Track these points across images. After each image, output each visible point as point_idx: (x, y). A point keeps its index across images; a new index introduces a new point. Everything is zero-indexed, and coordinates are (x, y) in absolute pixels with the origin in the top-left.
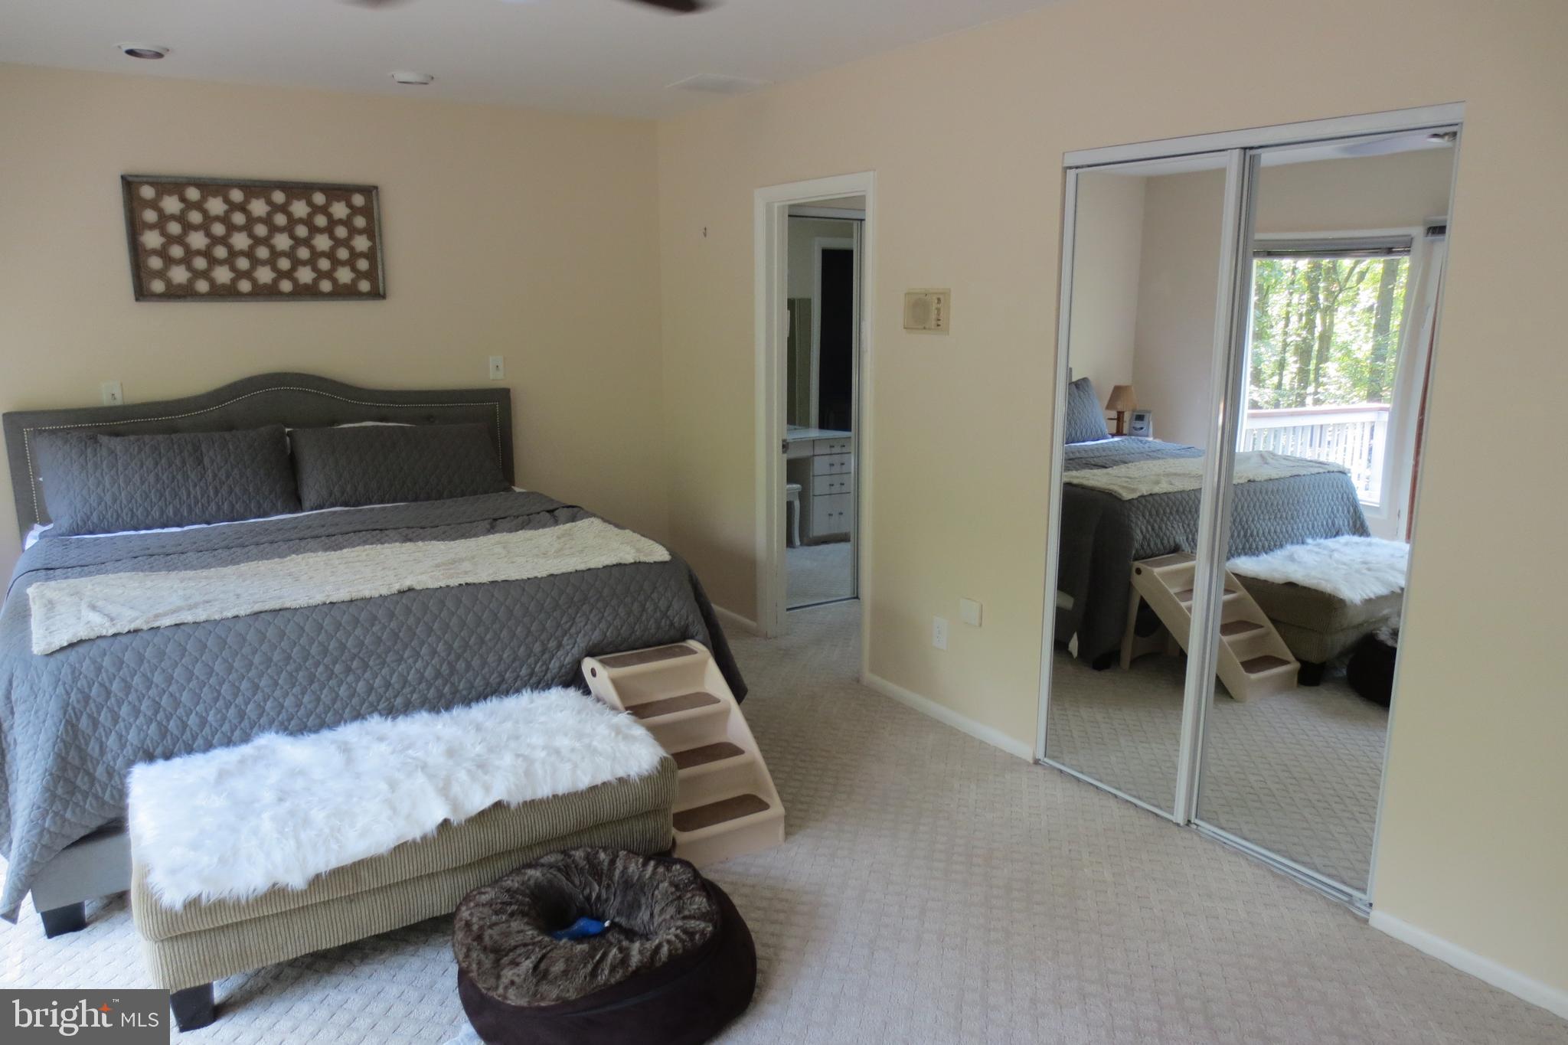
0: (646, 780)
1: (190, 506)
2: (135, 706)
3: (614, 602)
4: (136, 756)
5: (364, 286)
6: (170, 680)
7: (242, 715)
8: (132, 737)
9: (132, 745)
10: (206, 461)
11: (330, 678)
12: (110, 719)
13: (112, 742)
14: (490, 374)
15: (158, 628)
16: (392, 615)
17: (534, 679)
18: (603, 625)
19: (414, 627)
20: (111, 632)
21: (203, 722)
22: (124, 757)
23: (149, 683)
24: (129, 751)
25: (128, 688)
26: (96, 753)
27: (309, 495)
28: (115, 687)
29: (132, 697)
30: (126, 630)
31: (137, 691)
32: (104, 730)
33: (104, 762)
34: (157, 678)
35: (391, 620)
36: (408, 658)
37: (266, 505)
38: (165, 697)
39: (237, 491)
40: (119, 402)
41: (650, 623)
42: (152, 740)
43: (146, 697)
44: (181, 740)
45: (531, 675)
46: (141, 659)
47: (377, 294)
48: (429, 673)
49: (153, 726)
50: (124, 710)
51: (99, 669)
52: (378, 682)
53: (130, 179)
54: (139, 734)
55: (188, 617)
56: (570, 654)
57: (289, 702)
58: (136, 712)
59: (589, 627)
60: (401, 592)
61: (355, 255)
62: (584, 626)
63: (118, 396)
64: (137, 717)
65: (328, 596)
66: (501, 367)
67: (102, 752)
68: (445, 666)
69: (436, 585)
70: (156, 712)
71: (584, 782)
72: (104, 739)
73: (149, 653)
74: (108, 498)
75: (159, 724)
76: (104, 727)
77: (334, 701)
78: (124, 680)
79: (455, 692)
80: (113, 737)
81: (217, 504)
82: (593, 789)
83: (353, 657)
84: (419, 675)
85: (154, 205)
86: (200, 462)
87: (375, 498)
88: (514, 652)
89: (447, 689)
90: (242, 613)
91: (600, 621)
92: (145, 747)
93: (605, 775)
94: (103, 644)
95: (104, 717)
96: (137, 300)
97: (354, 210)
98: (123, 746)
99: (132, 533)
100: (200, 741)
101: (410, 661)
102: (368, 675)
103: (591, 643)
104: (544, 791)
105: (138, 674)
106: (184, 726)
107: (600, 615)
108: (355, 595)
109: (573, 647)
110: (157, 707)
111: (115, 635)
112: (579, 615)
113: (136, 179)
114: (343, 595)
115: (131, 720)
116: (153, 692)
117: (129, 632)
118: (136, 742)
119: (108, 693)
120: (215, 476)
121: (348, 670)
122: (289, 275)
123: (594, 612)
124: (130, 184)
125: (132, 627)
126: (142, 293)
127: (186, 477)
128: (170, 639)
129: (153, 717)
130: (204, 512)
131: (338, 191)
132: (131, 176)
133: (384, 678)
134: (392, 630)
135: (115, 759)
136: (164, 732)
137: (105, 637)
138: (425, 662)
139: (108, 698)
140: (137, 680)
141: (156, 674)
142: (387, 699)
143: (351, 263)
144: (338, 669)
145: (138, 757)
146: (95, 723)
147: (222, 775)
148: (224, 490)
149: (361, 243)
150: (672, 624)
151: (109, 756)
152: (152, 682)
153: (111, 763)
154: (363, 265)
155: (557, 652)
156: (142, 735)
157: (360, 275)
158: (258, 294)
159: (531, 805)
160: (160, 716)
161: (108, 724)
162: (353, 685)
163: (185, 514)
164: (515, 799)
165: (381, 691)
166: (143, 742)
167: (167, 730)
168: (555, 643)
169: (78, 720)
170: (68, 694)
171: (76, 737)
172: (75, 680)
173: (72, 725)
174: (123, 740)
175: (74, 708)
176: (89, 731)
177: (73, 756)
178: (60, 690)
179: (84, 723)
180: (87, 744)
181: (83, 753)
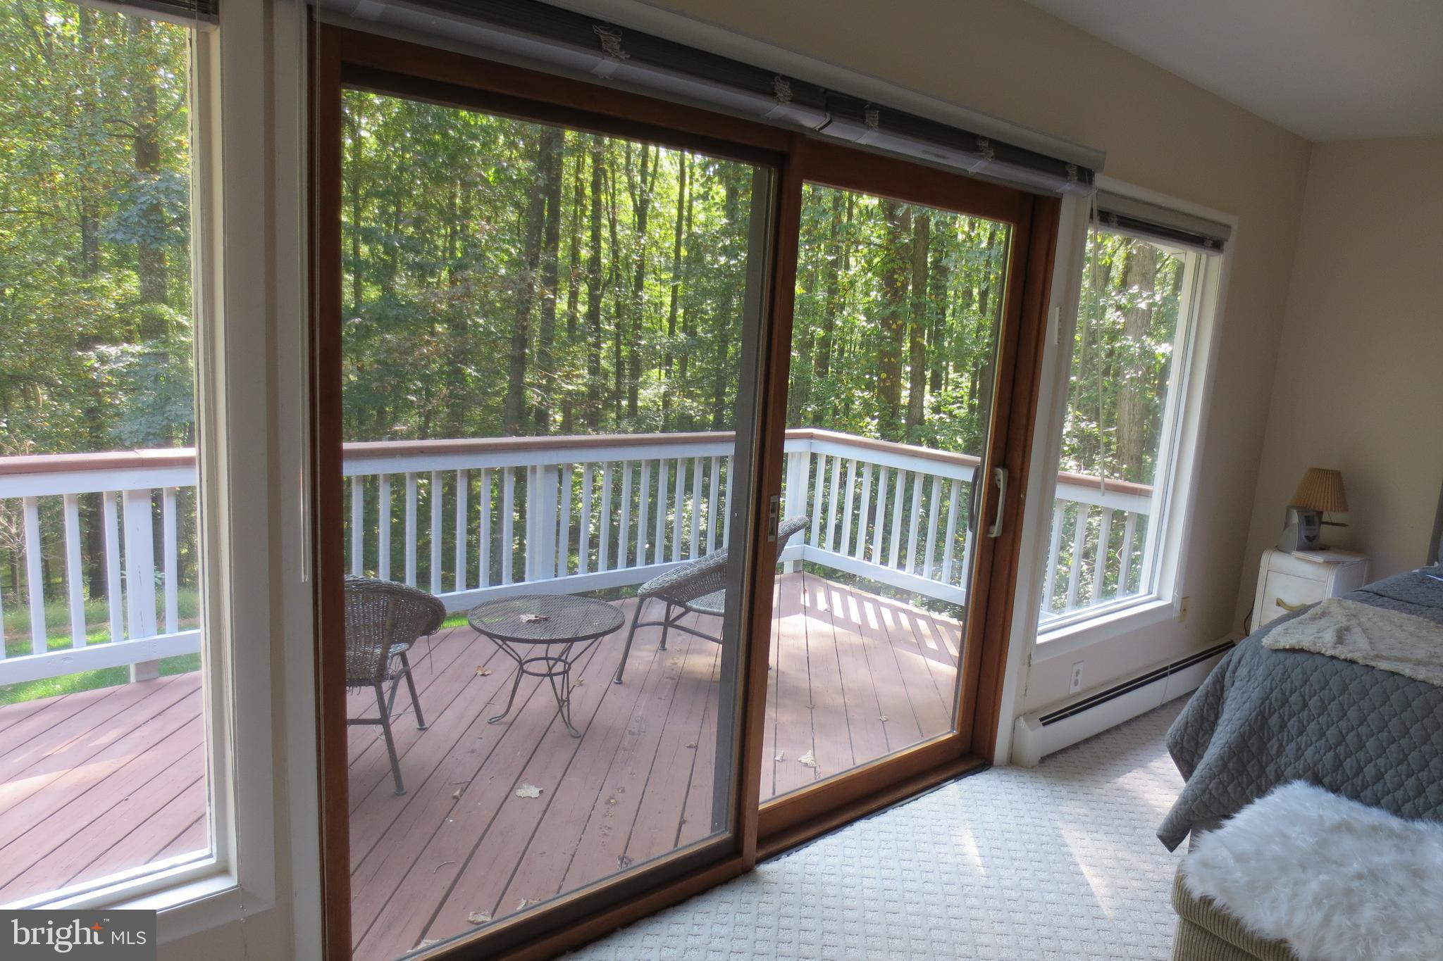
2: (1322, 728)
4: (1305, 772)
6: (1362, 720)
8: (1309, 753)
9: (1305, 760)
12: (1296, 727)
13: (1290, 749)
15: (1373, 667)
20: (1330, 652)
21: (1379, 777)
22: (1295, 767)
23: (1343, 714)
24: (1300, 765)
25: (1323, 709)
26: (1274, 751)
28: (1313, 703)
29: (1323, 719)
30: (1343, 657)
31: (1329, 715)
32: (1288, 735)
33: (1277, 762)
34: (1352, 713)
38: (1351, 734)
42: (1324, 766)
43: (1335, 725)
44: (1350, 782)
46: (1344, 689)
49: (1330, 755)
50: (1312, 727)
51: (1305, 681)
54: (1315, 754)
55: (1407, 670)
58: (1322, 734)
64: (1319, 739)
67: (1279, 754)
70: (1338, 744)
72: (1284, 743)
73: (1353, 687)
75: (1337, 756)
76: (1289, 732)
78: (1322, 701)
80: (1293, 746)
92: (1316, 769)
94: (1318, 660)
95: (1293, 725)
98: (1298, 758)
105: (1336, 701)
106: (1360, 770)
110: (1342, 739)
111: (1333, 658)
115: (1314, 739)
116: (1343, 724)
117: (1345, 660)
118: (1309, 761)
119: (1305, 705)
125: (1349, 656)
128: (1337, 672)
129: (1333, 746)
135: (1286, 766)
136: (1338, 764)
137: (1323, 655)
139: (1303, 709)
140: (1333, 706)
141: (1352, 708)
145: (1306, 775)
146: (1283, 726)
151: (1283, 760)
152: (1345, 715)
153: (1283, 767)
156: (1317, 757)
160: (1341, 749)
161: (1294, 732)
166: (1315, 764)
167: (1341, 765)
169: (1270, 715)
170: (1272, 690)
171: (1262, 727)
172: (1282, 681)
173: (1264, 716)
174: (1300, 752)
175: (1271, 703)
176: (1275, 729)
177: (1253, 743)
178: (1268, 683)
179: (1274, 721)
180: (1269, 740)
181: (1263, 746)
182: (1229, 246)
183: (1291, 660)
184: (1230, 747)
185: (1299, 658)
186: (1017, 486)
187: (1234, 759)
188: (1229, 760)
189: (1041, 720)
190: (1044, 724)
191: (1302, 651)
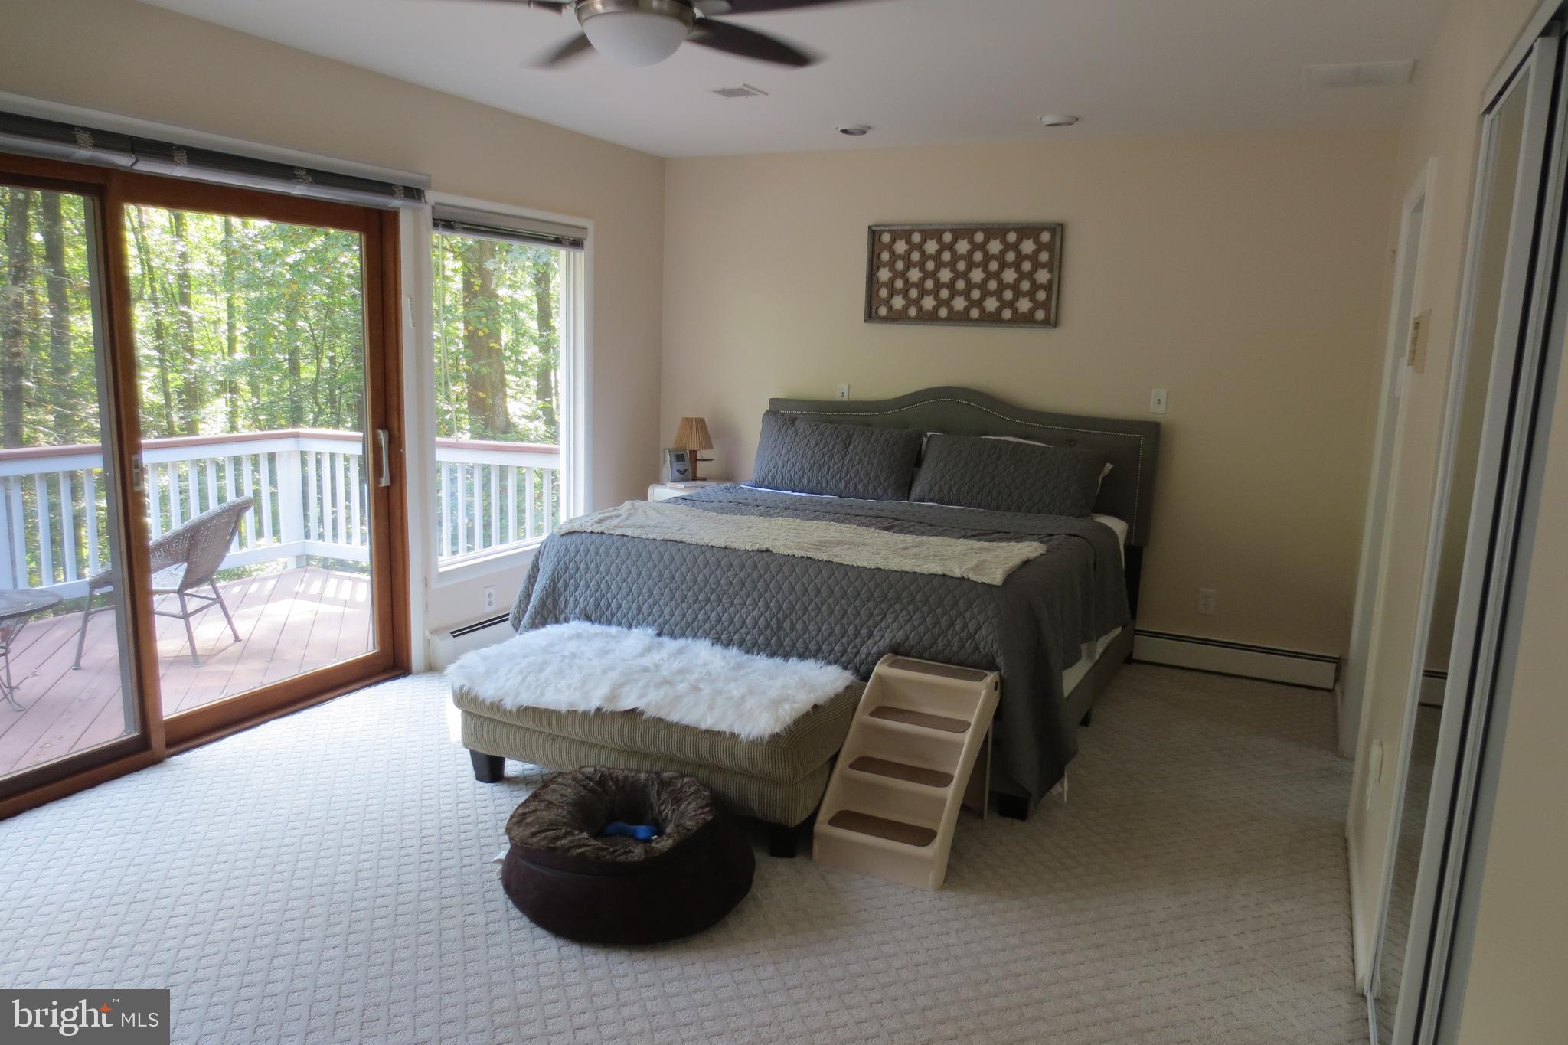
1: (827, 480)
2: (587, 582)
3: (925, 609)
5: (1040, 315)
6: (608, 571)
7: (639, 610)
8: (581, 601)
9: (580, 607)
10: (851, 447)
11: (695, 602)
12: (573, 586)
13: (571, 601)
14: (1153, 407)
15: (613, 534)
16: (742, 567)
17: (844, 659)
18: (908, 628)
19: (756, 581)
21: (619, 607)
22: (575, 614)
24: (578, 610)
26: (562, 606)
28: (582, 566)
29: (588, 576)
30: (597, 531)
31: (591, 572)
32: (569, 593)
33: (565, 613)
34: (602, 568)
35: (741, 570)
36: (750, 605)
37: (880, 491)
38: (603, 582)
39: (862, 475)
40: (845, 399)
41: (955, 640)
42: (591, 607)
43: (594, 579)
44: (605, 615)
45: (844, 652)
47: (1051, 322)
48: (761, 622)
49: (593, 599)
50: (582, 583)
51: (577, 552)
52: (725, 617)
53: (874, 228)
55: (629, 532)
56: (877, 646)
57: (667, 610)
58: (588, 586)
59: (895, 625)
60: (760, 551)
61: (1035, 287)
62: (892, 623)
63: (846, 395)
64: (586, 590)
65: (711, 540)
66: (1163, 401)
67: (566, 606)
68: (774, 621)
69: (786, 552)
72: (568, 598)
73: (603, 550)
74: (780, 465)
75: (596, 599)
76: (569, 589)
77: (694, 620)
79: (780, 644)
80: (572, 598)
81: (846, 482)
83: (713, 591)
84: (753, 621)
85: (890, 247)
86: (846, 447)
88: (831, 628)
89: (773, 641)
90: (658, 538)
91: (906, 622)
92: (586, 611)
94: (584, 536)
95: (572, 584)
96: (865, 321)
97: (1041, 247)
98: (576, 607)
99: (789, 492)
101: (750, 608)
102: (719, 609)
103: (894, 640)
105: (594, 562)
106: (609, 605)
107: (908, 618)
108: (729, 544)
109: (881, 639)
110: (598, 587)
111: (592, 532)
112: (890, 612)
113: (879, 228)
114: (720, 542)
115: (584, 591)
116: (598, 577)
119: (577, 568)
120: (851, 460)
121: (708, 600)
122: (979, 303)
123: (904, 613)
124: (874, 235)
125: (601, 530)
126: (871, 315)
127: (831, 458)
129: (594, 593)
130: (836, 488)
131: (1028, 231)
132: (875, 226)
133: (730, 615)
134: (741, 579)
135: (570, 613)
136: (597, 605)
137: (586, 532)
138: (760, 612)
139: (576, 572)
140: (593, 566)
141: (602, 565)
142: (729, 632)
143: (1031, 295)
144: (701, 597)
145: (581, 617)
146: (566, 587)
148: (853, 473)
149: (1043, 276)
150: (977, 648)
151: (568, 611)
152: (599, 570)
153: (569, 615)
154: (1041, 295)
155: (868, 640)
156: (586, 602)
157: (1037, 305)
158: (950, 320)
160: (598, 594)
161: (572, 589)
162: (709, 613)
163: (824, 485)
165: (726, 624)
166: (585, 608)
167: (599, 604)
168: (866, 631)
169: (559, 581)
170: (559, 563)
171: (554, 590)
172: (564, 555)
173: (554, 583)
174: (577, 603)
175: (558, 572)
176: (562, 590)
177: (550, 601)
178: (556, 559)
179: (561, 584)
180: (559, 598)
181: (555, 604)
182: (586, 244)
183: (569, 539)
184: (535, 608)
185: (574, 537)
186: (396, 443)
187: (539, 616)
188: (536, 617)
189: (452, 633)
190: (454, 636)
191: (575, 532)
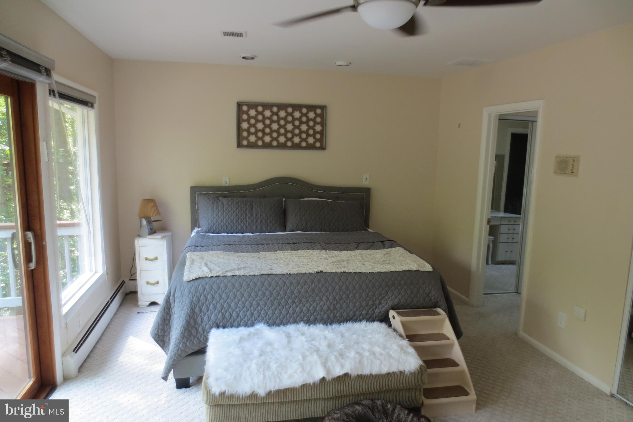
0: (412, 374)
1: (246, 226)
2: (215, 305)
3: (406, 287)
4: (213, 325)
5: (318, 144)
6: (228, 297)
7: (252, 315)
8: (213, 317)
9: (212, 320)
10: (254, 209)
11: (286, 305)
12: (206, 309)
13: (205, 318)
14: (363, 181)
15: (226, 276)
16: (312, 282)
17: (368, 316)
18: (400, 297)
19: (321, 288)
20: (210, 276)
21: (238, 315)
22: (209, 325)
23: (221, 297)
24: (211, 322)
25: (213, 298)
26: (200, 322)
27: (289, 226)
28: (209, 297)
29: (214, 302)
30: (215, 276)
31: (216, 300)
32: (204, 313)
33: (202, 326)
34: (224, 296)
35: (312, 284)
36: (318, 300)
37: (273, 228)
38: (225, 304)
39: (263, 222)
40: (228, 185)
41: (421, 298)
42: (219, 320)
43: (219, 302)
44: (229, 322)
45: (367, 314)
46: (219, 288)
47: (323, 148)
48: (325, 308)
49: (220, 314)
50: (211, 307)
51: (204, 289)
52: (305, 309)
53: (240, 103)
54: (215, 317)
55: (237, 273)
56: (384, 308)
57: (270, 312)
58: (215, 308)
59: (393, 297)
60: (317, 272)
61: (315, 132)
62: (392, 296)
63: (228, 182)
64: (215, 310)
65: (289, 271)
66: (368, 179)
67: (202, 322)
68: (332, 306)
70: (222, 309)
71: (385, 370)
72: (203, 317)
73: (222, 286)
74: (219, 221)
75: (223, 314)
76: (203, 312)
77: (287, 314)
78: (212, 295)
79: (335, 316)
80: (206, 316)
81: (256, 226)
82: (388, 374)
83: (296, 297)
84: (321, 308)
85: (247, 113)
86: (252, 209)
87: (313, 229)
88: (361, 303)
89: (331, 315)
90: (256, 274)
91: (399, 294)
92: (217, 322)
93: (394, 368)
94: (207, 280)
95: (204, 308)
96: (238, 147)
97: (317, 115)
98: (209, 321)
99: (226, 234)
100: (236, 323)
101: (318, 302)
102: (301, 305)
103: (394, 304)
104: (366, 371)
105: (217, 293)
106: (231, 315)
107: (399, 292)
108: (300, 272)
109: (386, 304)
110: (222, 306)
111: (211, 277)
112: (389, 291)
113: (242, 104)
114: (294, 271)
115: (213, 311)
116: (222, 301)
117: (216, 276)
118: (214, 320)
119: (207, 299)
120: (256, 215)
121: (294, 302)
122: (291, 139)
123: (397, 290)
124: (239, 105)
125: (217, 275)
126: (239, 145)
127: (246, 215)
129: (220, 311)
130: (251, 229)
131: (311, 108)
132: (240, 102)
133: (307, 307)
134: (312, 288)
135: (206, 325)
136: (224, 317)
137: (208, 277)
138: (324, 303)
139: (206, 301)
140: (217, 296)
141: (223, 294)
142: (307, 316)
143: (314, 136)
144: (290, 301)
145: (214, 326)
146: (201, 310)
147: (241, 339)
148: (259, 221)
149: (318, 128)
150: (430, 300)
151: (204, 324)
152: (222, 297)
153: (205, 327)
154: (318, 136)
155: (378, 306)
156: (216, 317)
157: (316, 140)
158: (279, 147)
159: (360, 377)
160: (223, 311)
161: (205, 311)
162: (295, 309)
163: (245, 229)
164: (354, 373)
165: (305, 312)
166: (216, 320)
167: (225, 316)
168: (378, 302)
169: (195, 308)
170: (193, 298)
171: (193, 315)
172: (196, 293)
173: (193, 310)
174: (209, 318)
175: (194, 303)
176: (198, 313)
177: (192, 322)
178: (190, 296)
179: (197, 309)
180: (197, 318)
181: (195, 321)
182: (96, 105)
183: (196, 283)
184: (184, 327)
185: (199, 281)
186: (40, 238)
187: (187, 331)
188: (185, 333)
189: (74, 351)
190: (76, 352)
191: (199, 278)
